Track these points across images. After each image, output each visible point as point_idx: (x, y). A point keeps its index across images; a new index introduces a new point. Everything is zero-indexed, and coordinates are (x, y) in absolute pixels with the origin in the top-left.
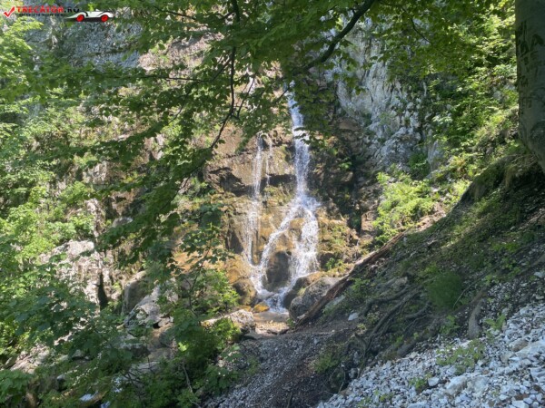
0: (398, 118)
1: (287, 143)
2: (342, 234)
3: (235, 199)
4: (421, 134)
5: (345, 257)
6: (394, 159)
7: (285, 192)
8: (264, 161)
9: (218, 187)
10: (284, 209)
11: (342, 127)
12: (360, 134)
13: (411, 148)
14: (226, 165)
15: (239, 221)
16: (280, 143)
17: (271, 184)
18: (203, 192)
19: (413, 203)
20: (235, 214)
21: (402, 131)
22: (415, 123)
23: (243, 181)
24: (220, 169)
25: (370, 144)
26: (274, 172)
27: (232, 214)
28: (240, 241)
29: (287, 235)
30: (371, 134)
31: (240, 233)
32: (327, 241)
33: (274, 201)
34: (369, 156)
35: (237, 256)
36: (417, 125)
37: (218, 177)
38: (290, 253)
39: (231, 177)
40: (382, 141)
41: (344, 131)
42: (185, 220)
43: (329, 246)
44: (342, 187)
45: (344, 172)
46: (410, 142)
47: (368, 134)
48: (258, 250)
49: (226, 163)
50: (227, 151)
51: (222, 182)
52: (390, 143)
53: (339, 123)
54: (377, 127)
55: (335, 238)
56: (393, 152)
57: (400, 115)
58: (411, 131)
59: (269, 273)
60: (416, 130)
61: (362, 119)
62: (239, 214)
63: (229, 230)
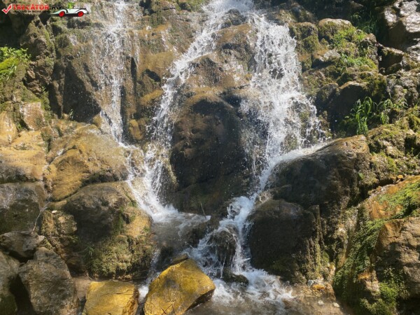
28: (89, 86)
29: (214, 57)
38: (234, 101)
63: (56, 65)
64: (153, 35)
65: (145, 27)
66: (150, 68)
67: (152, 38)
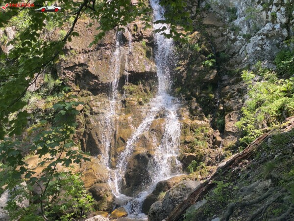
0: (264, 13)
1: (147, 38)
2: (205, 136)
3: (92, 98)
4: (288, 30)
5: (208, 159)
6: (259, 56)
7: (145, 91)
8: (124, 56)
9: (73, 84)
10: (144, 109)
11: (206, 22)
12: (225, 30)
13: (278, 45)
14: (82, 61)
15: (96, 121)
16: (140, 38)
17: (130, 82)
18: (57, 90)
19: (278, 103)
20: (91, 114)
21: (268, 27)
22: (281, 19)
23: (100, 78)
24: (76, 65)
25: (235, 40)
26: (133, 69)
27: (88, 114)
28: (97, 142)
29: (147, 136)
30: (236, 30)
31: (97, 135)
32: (190, 142)
33: (133, 100)
34: (234, 53)
35: (93, 159)
36: (284, 21)
37: (74, 74)
38: (150, 156)
39: (87, 74)
40: (248, 38)
41: (208, 26)
42: (38, 120)
43: (191, 148)
44: (206, 86)
45: (208, 69)
46: (277, 39)
47: (233, 30)
48: (116, 152)
49: (82, 59)
50: (83, 46)
51: (78, 79)
52: (255, 39)
53: (202, 18)
54: (242, 22)
55: (198, 139)
56: (259, 49)
57: (267, 9)
58: (278, 26)
59: (127, 176)
60: (283, 26)
61: (227, 13)
62: (96, 114)
63: (85, 131)
65: (122, 114)
66: (122, 136)
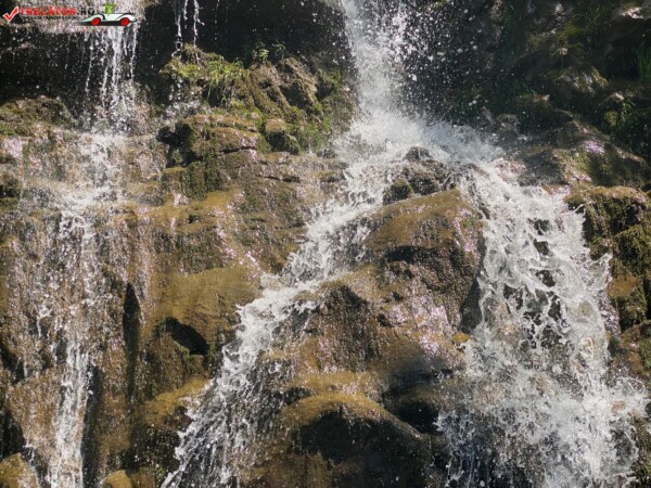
7: (294, 96)
64: (191, 219)
65: (172, 198)
66: (179, 314)
67: (188, 229)
